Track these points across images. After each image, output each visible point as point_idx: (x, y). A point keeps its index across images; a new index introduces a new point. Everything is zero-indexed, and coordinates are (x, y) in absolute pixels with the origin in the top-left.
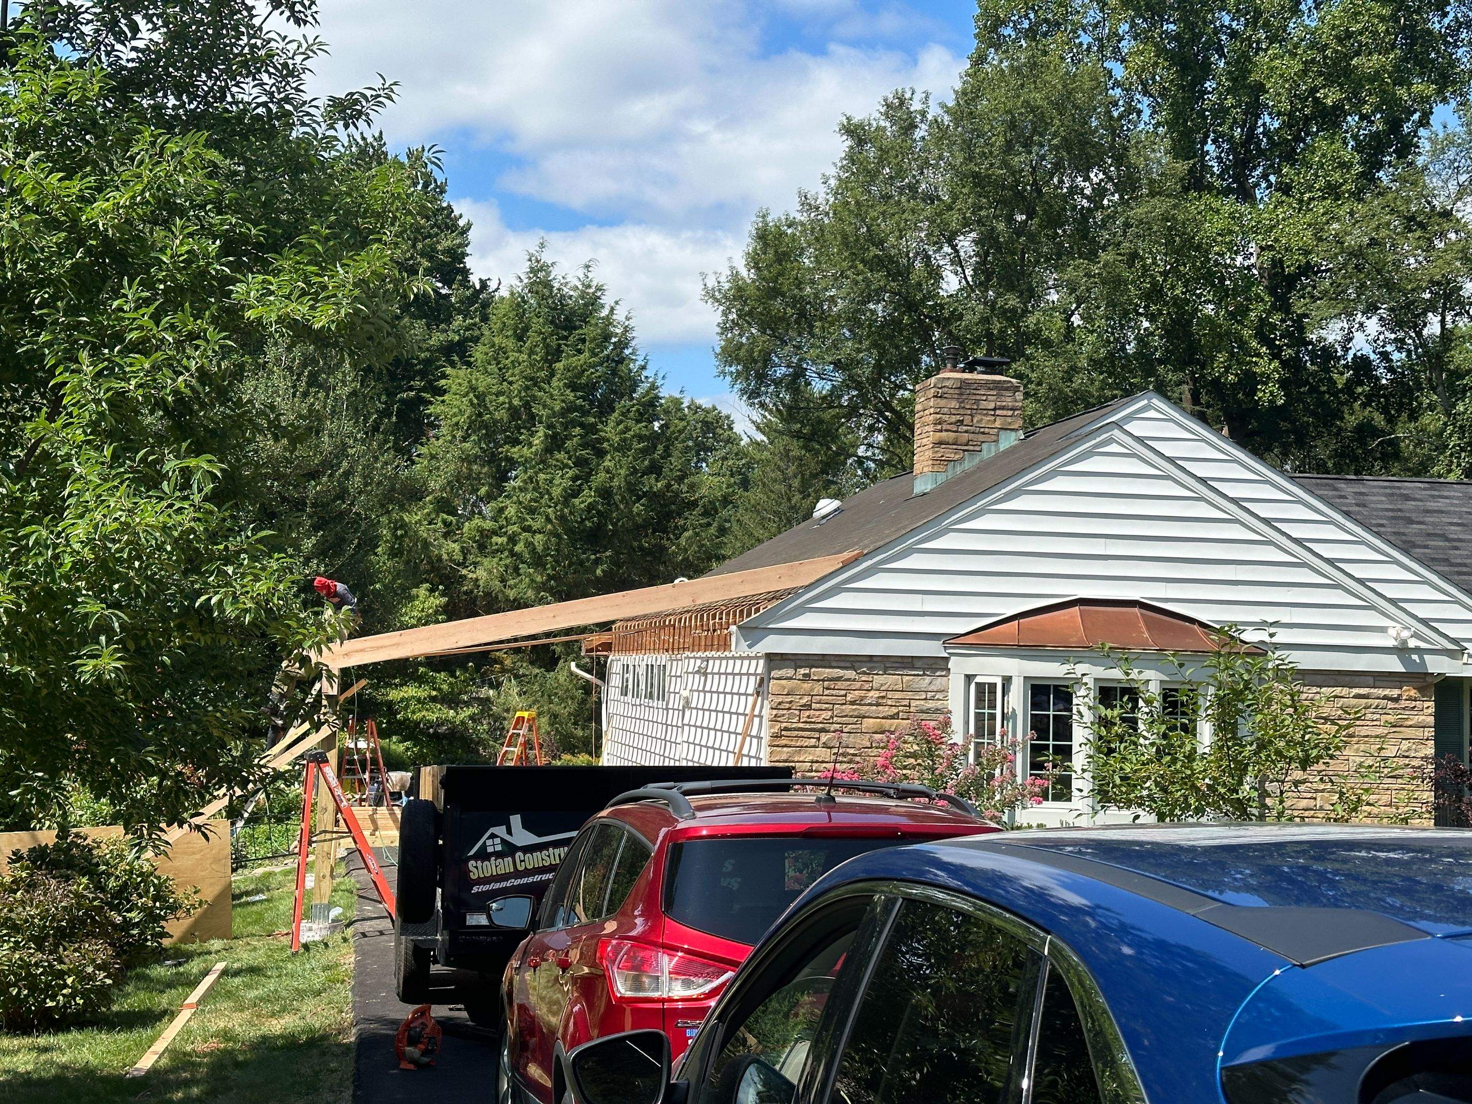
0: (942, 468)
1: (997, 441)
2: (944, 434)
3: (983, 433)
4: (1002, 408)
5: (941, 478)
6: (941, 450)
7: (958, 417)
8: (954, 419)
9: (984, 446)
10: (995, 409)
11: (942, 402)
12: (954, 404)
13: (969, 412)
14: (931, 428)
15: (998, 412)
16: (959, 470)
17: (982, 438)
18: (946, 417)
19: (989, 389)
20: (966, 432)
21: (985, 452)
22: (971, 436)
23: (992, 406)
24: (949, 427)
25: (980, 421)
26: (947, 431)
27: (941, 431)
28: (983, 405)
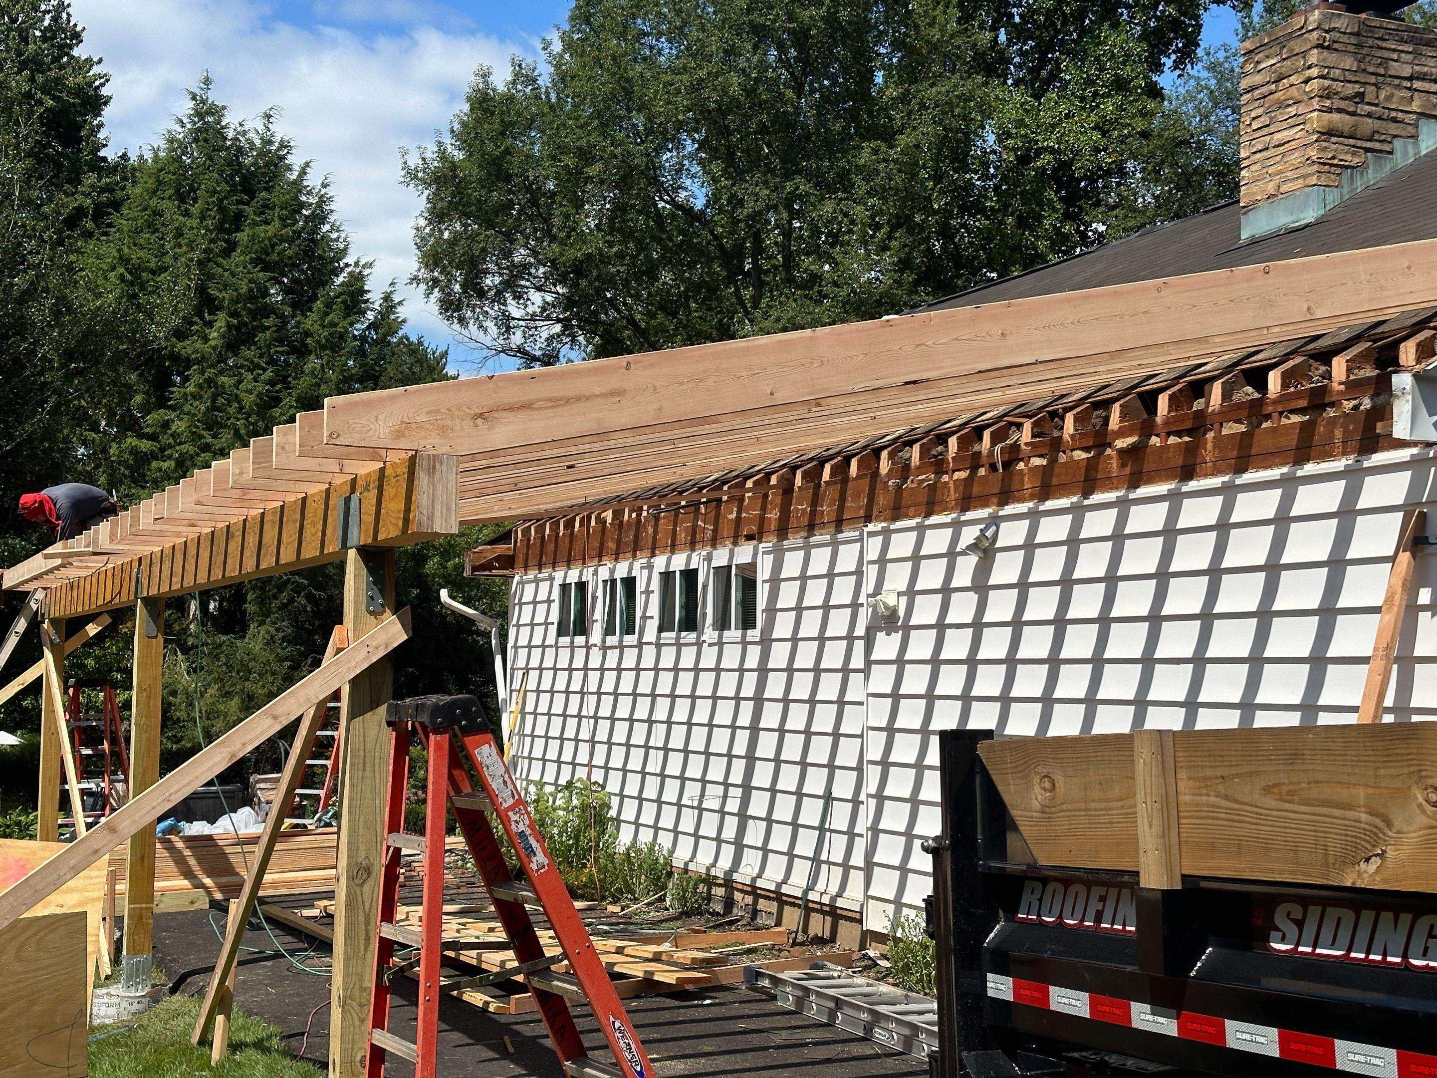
0: (1333, 180)
1: (1415, 137)
2: (1336, 116)
3: (1394, 120)
4: (1422, 77)
5: (1333, 198)
6: (1333, 146)
7: (1357, 88)
8: (1351, 89)
9: (1398, 144)
10: (1410, 79)
11: (1332, 58)
12: (1349, 62)
13: (1373, 79)
14: (1315, 103)
15: (1417, 84)
16: (1359, 184)
17: (1394, 129)
18: (1338, 86)
19: (1402, 41)
20: (1369, 115)
21: (1398, 154)
22: (1377, 124)
23: (1407, 71)
24: (1343, 105)
25: (1389, 98)
26: (1340, 111)
27: (1330, 110)
28: (1395, 68)
